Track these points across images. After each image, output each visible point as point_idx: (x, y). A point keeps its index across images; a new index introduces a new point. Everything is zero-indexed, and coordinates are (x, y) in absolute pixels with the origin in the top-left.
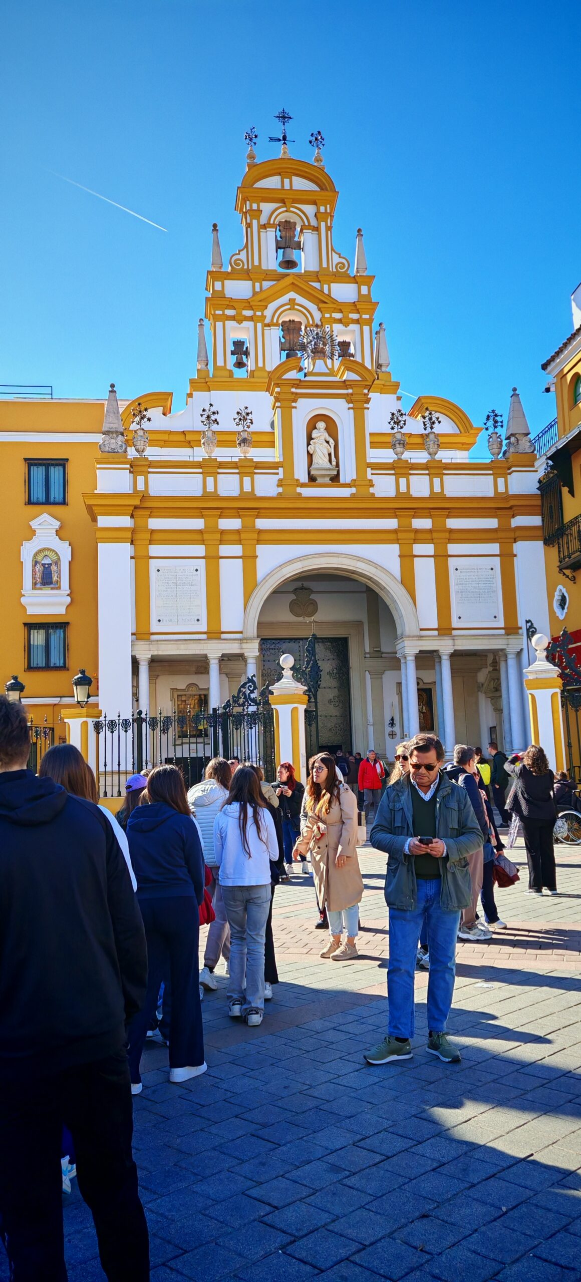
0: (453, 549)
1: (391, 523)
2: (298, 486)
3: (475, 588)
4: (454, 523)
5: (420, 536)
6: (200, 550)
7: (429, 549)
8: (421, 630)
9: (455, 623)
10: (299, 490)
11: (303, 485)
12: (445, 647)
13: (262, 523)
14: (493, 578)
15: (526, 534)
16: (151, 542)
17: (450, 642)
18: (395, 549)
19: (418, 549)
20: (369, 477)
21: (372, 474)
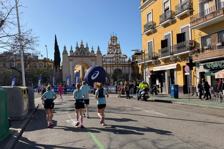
1: (122, 66)
5: (124, 67)
6: (110, 68)
9: (126, 72)
10: (116, 64)
12: (125, 74)
13: (114, 66)
14: (128, 69)
15: (130, 66)
16: (107, 67)
21: (120, 63)
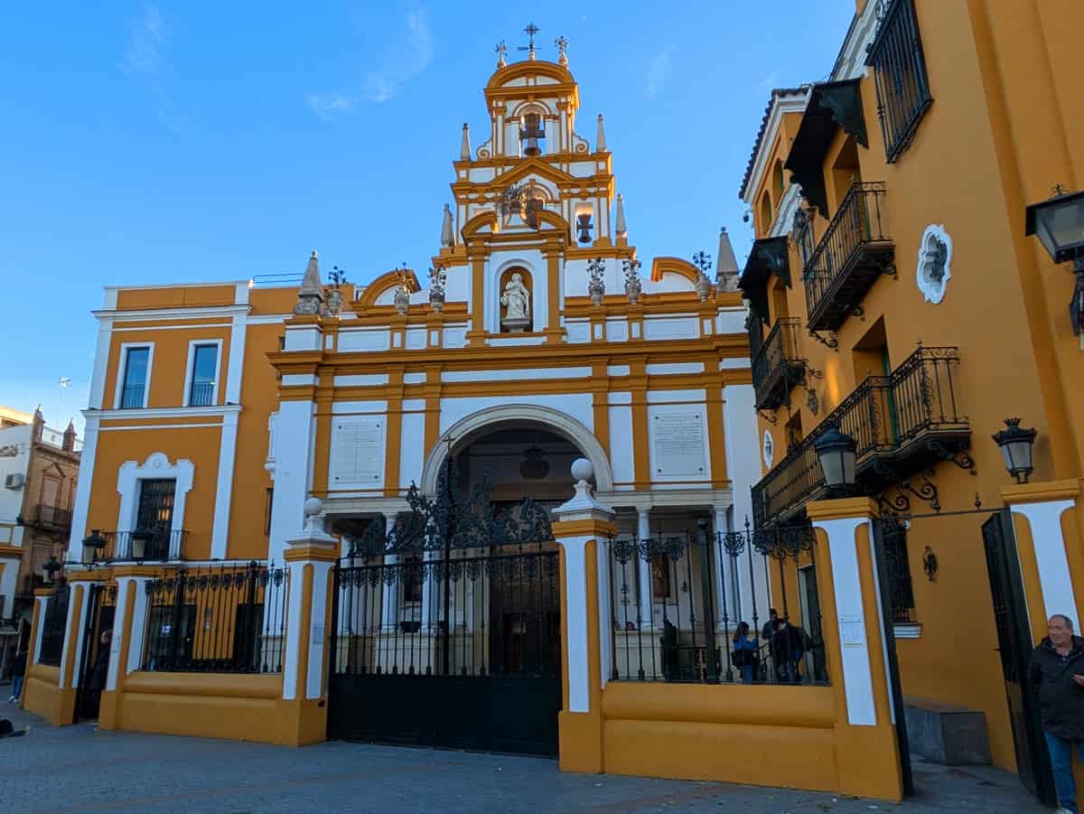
0: (653, 396)
1: (586, 372)
2: (486, 337)
3: (678, 437)
4: (654, 369)
5: (614, 384)
6: (383, 405)
7: (627, 397)
8: (614, 484)
9: (655, 478)
10: (487, 341)
11: (491, 337)
12: (643, 503)
13: (449, 377)
14: (698, 427)
15: (735, 376)
16: (335, 399)
17: (647, 498)
18: (589, 398)
19: (614, 397)
20: (562, 325)
21: (565, 322)
